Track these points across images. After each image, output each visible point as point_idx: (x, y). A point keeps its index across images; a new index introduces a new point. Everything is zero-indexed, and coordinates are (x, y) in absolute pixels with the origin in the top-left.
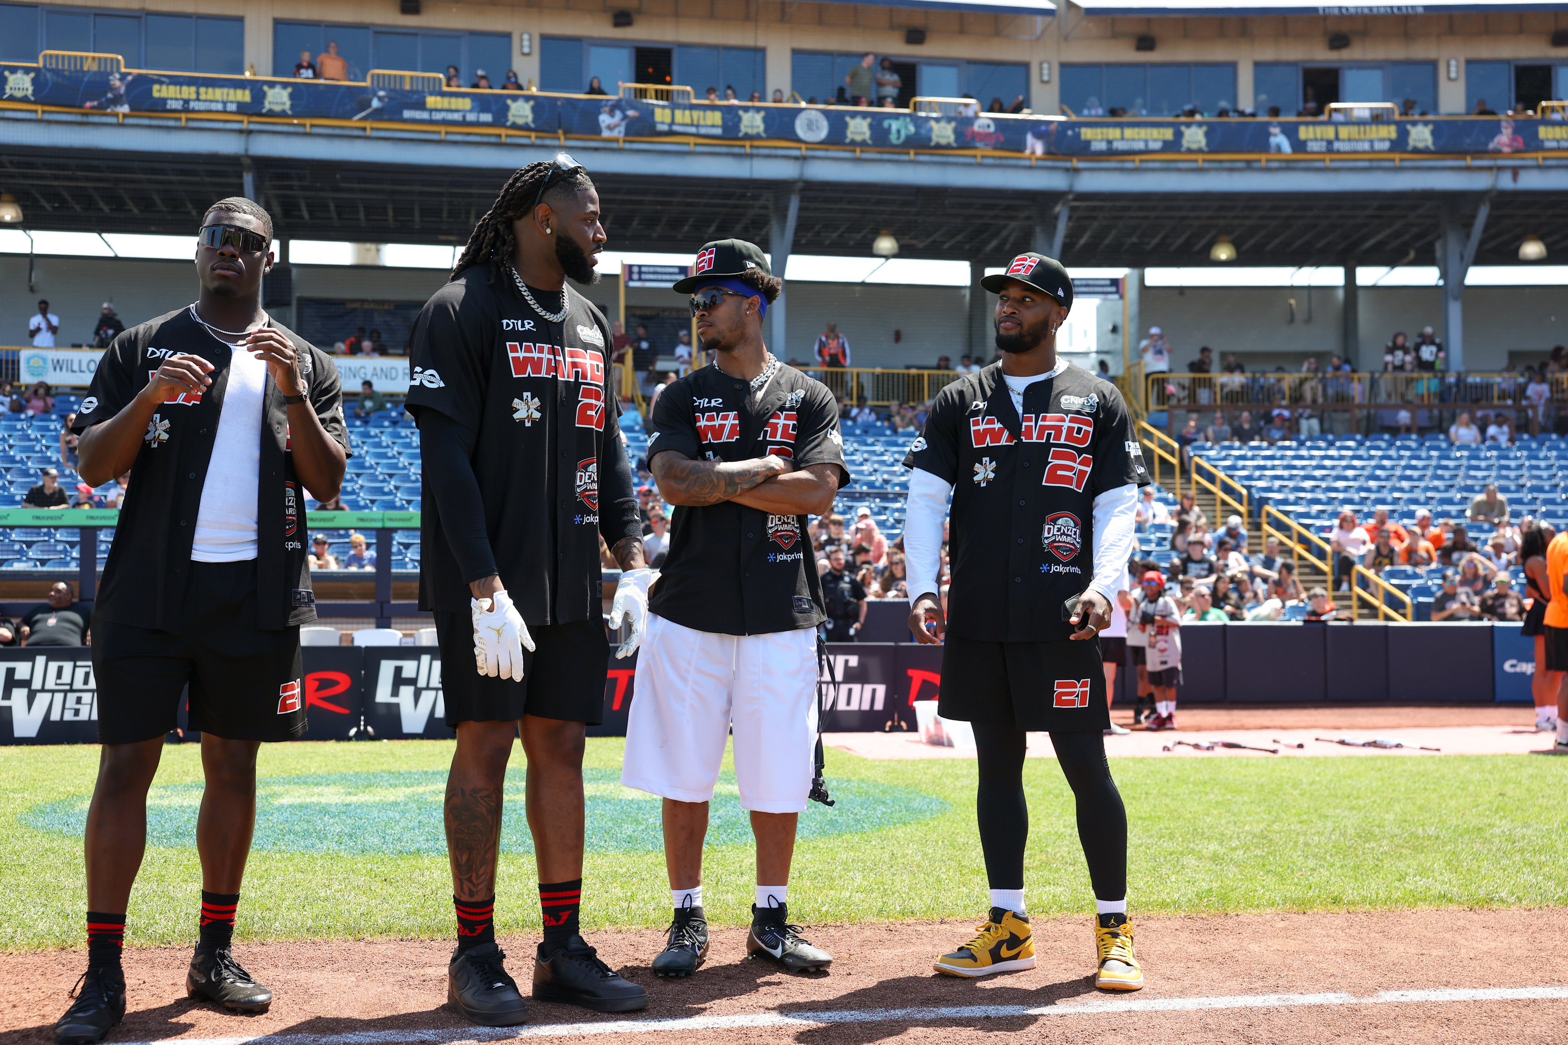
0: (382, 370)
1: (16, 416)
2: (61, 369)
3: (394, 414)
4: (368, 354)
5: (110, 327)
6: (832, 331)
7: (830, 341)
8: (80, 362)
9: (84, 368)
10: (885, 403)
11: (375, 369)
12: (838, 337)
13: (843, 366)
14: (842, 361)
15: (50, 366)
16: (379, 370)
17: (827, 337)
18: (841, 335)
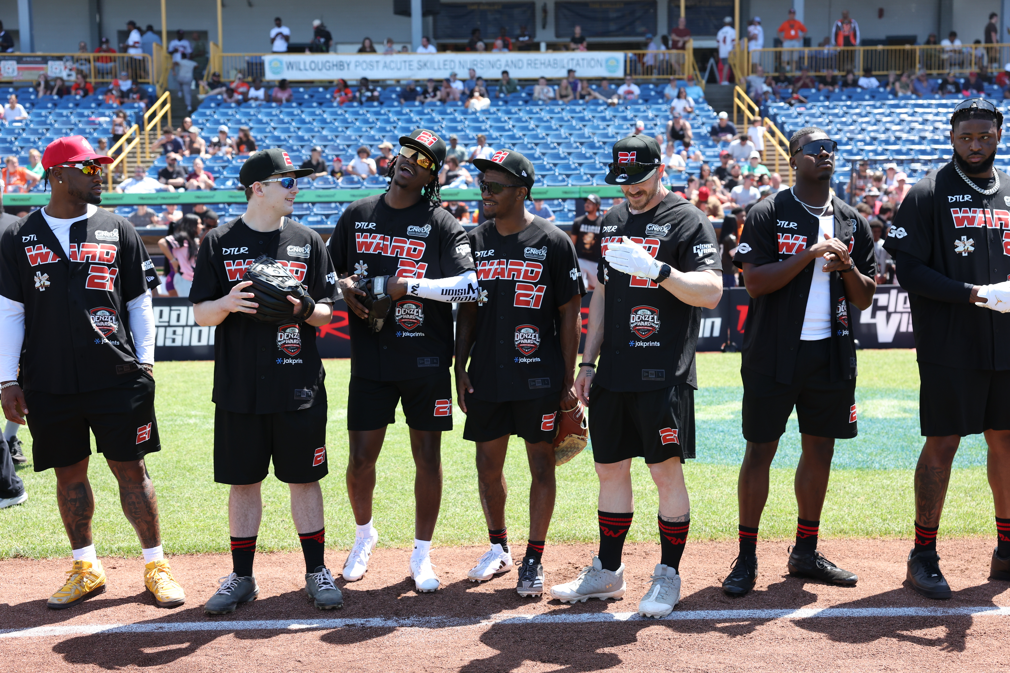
0: (512, 62)
1: (269, 104)
2: (292, 68)
3: (524, 95)
4: (500, 50)
5: (322, 37)
6: (846, 19)
7: (845, 25)
8: (305, 63)
9: (308, 67)
10: (885, 73)
11: (507, 61)
12: (850, 22)
13: (852, 45)
14: (853, 41)
15: (285, 66)
16: (510, 63)
17: (842, 23)
18: (853, 21)
